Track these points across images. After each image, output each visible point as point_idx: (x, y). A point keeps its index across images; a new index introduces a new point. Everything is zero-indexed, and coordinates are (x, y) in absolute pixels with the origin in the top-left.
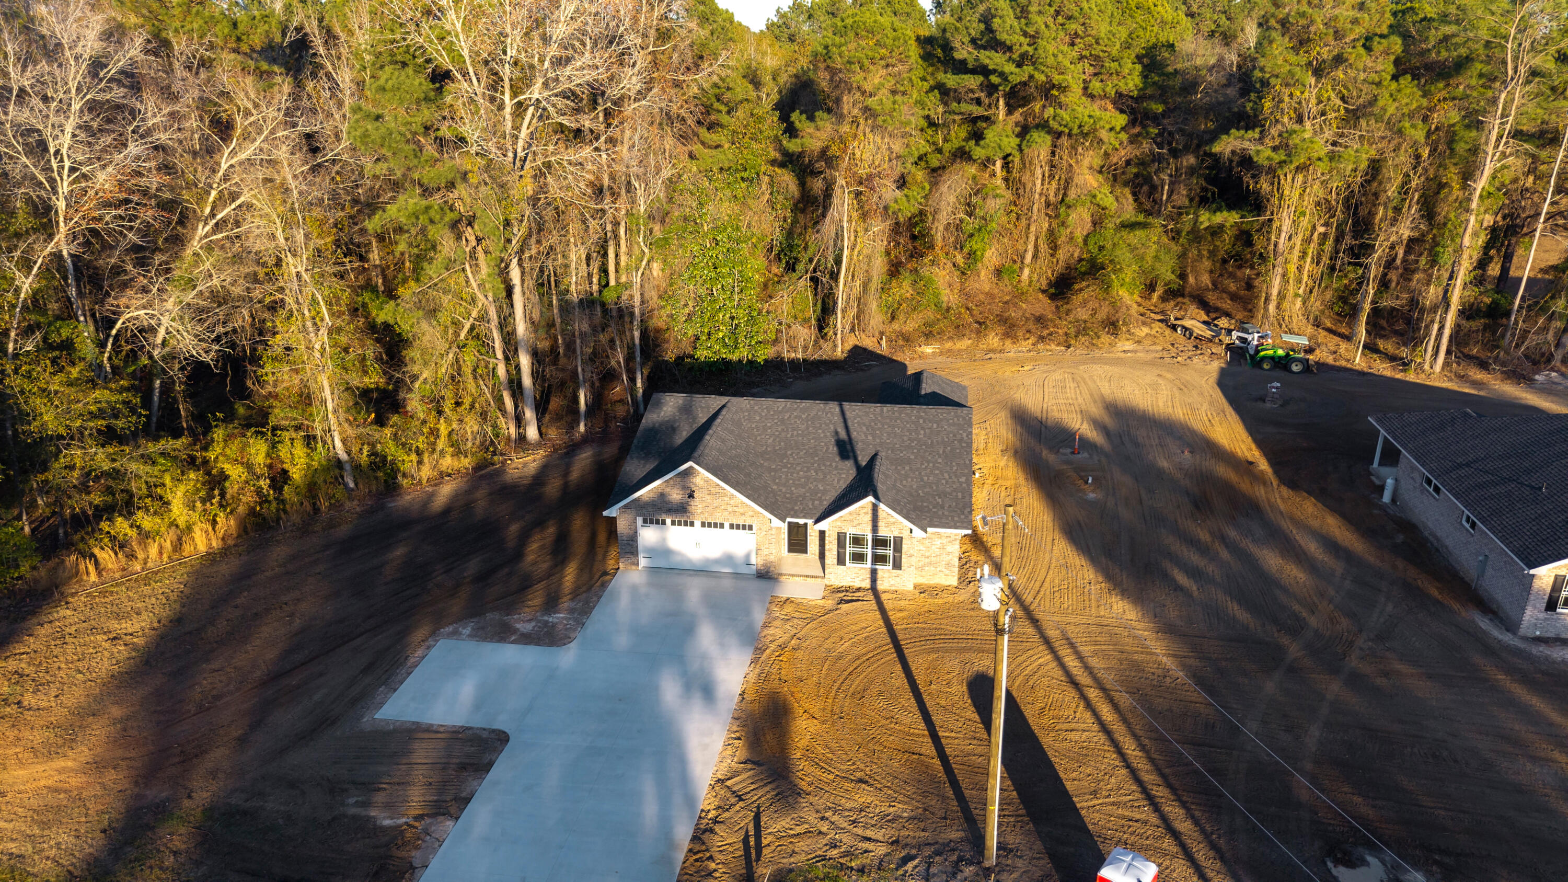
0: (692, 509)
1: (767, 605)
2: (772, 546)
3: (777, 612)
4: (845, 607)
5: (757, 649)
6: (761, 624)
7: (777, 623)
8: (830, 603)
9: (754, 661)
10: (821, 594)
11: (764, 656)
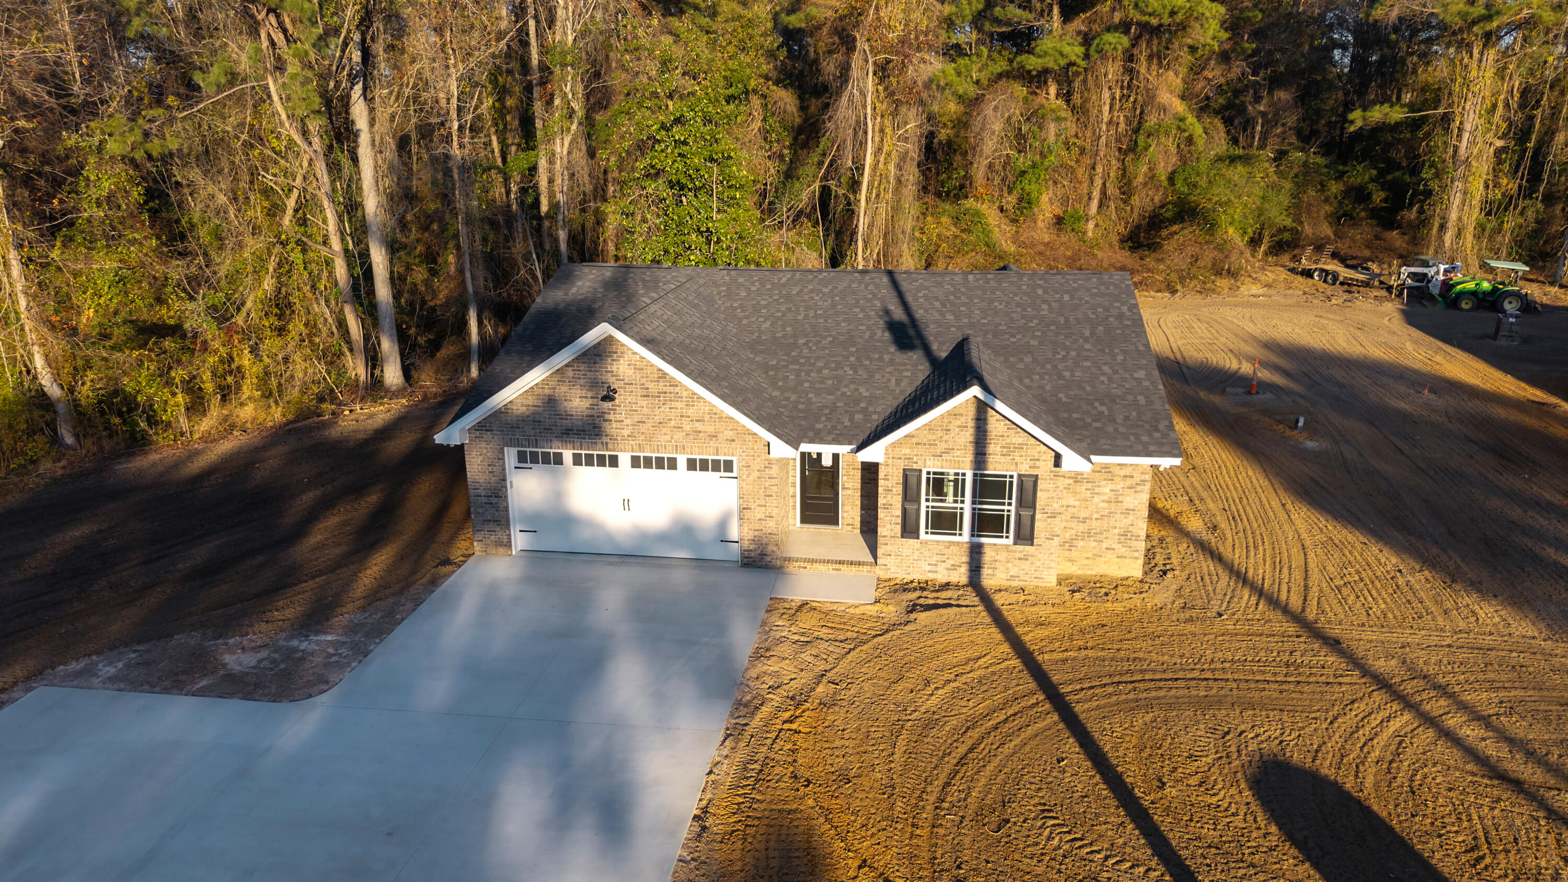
0: (612, 428)
1: (762, 615)
2: (772, 502)
3: (782, 627)
4: (923, 617)
5: (739, 704)
6: (749, 651)
7: (785, 649)
8: (891, 611)
9: (733, 734)
10: (872, 595)
11: (756, 722)
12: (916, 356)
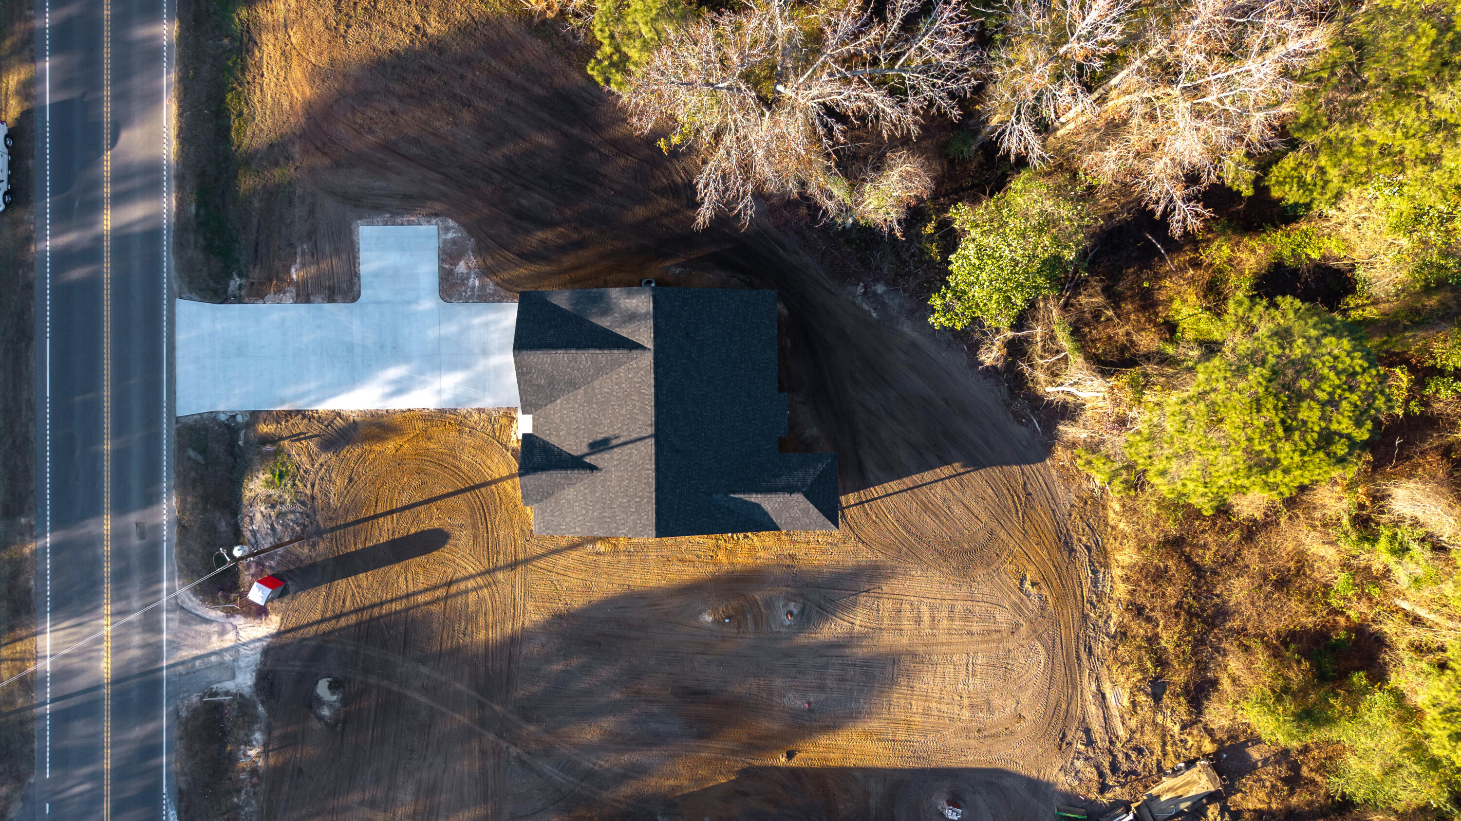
12: (586, 450)
